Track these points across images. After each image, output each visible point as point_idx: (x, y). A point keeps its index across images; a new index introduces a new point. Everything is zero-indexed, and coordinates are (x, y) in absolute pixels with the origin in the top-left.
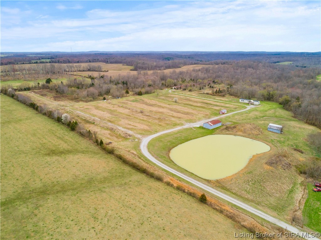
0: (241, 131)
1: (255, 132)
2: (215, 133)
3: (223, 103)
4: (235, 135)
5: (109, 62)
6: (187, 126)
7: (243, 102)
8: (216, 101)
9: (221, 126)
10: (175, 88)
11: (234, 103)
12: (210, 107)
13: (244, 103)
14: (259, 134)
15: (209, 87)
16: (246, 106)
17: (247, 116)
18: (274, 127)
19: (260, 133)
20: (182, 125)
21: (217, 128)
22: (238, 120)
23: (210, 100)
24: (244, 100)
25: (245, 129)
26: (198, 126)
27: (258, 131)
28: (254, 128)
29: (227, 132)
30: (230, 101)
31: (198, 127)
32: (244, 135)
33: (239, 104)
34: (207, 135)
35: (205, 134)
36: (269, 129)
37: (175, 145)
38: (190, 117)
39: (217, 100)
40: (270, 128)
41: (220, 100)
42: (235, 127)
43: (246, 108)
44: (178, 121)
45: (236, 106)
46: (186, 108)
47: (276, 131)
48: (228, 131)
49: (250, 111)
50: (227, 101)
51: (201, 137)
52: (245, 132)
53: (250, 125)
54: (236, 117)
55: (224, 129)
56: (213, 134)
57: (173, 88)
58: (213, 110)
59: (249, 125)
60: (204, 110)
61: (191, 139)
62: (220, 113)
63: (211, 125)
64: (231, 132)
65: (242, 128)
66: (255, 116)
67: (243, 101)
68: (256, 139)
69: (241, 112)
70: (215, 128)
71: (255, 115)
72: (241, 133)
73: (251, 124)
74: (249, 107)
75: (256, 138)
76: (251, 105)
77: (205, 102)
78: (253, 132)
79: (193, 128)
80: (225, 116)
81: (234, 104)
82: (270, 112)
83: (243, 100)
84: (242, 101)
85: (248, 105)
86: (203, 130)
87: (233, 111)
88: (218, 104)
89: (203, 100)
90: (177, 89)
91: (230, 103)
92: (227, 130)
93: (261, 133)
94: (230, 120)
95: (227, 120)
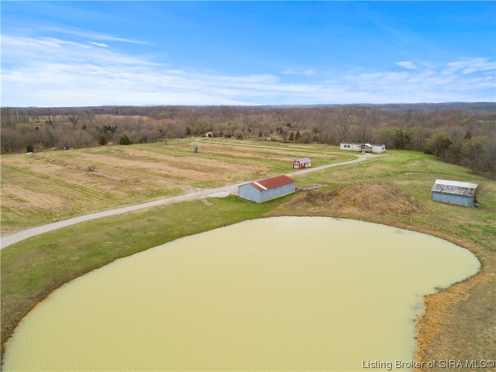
0: (355, 203)
1: (399, 205)
2: (271, 212)
3: (303, 152)
4: (336, 216)
5: (120, 113)
6: (191, 195)
7: (347, 148)
8: (288, 150)
9: (293, 193)
10: (210, 135)
11: (329, 151)
12: (273, 158)
13: (350, 151)
14: (414, 211)
15: (279, 132)
16: (355, 155)
17: (362, 171)
18: (453, 188)
19: (415, 208)
20: (178, 192)
21: (280, 200)
22: (340, 179)
23: (276, 149)
24: (351, 145)
25: (365, 198)
26: (225, 194)
27: (407, 203)
28: (393, 193)
29: (311, 209)
30: (319, 149)
31: (221, 199)
32: (363, 214)
33: (340, 153)
34: (245, 219)
35: (236, 218)
36: (436, 196)
37: (98, 260)
38: (212, 176)
39: (292, 148)
40: (440, 193)
41: (299, 148)
42: (334, 194)
43: (357, 158)
44: (170, 185)
45: (334, 156)
46: (215, 160)
47: (459, 201)
48: (314, 205)
49: (368, 164)
50: (313, 149)
51: (220, 226)
52: (366, 207)
53: (380, 186)
54: (335, 174)
55: (300, 201)
56: (265, 215)
57: (207, 134)
58: (278, 163)
59: (377, 186)
60: (257, 162)
61: (181, 236)
62: (296, 167)
63: (262, 190)
64: (323, 209)
65: (358, 195)
66: (382, 172)
67: (349, 147)
68: (409, 227)
69: (348, 165)
70: (274, 200)
71: (383, 170)
72: (354, 210)
73: (380, 184)
74: (363, 157)
75: (409, 224)
76: (367, 153)
77: (265, 151)
78: (394, 206)
79: (205, 202)
80: (308, 173)
81: (329, 153)
82: (414, 164)
83: (347, 145)
84: (345, 146)
85: (360, 153)
86: (236, 206)
87: (326, 163)
88: (292, 153)
89: (261, 149)
90: (215, 136)
91: (320, 152)
92: (309, 204)
93: (417, 206)
94: (320, 179)
95: (313, 179)
